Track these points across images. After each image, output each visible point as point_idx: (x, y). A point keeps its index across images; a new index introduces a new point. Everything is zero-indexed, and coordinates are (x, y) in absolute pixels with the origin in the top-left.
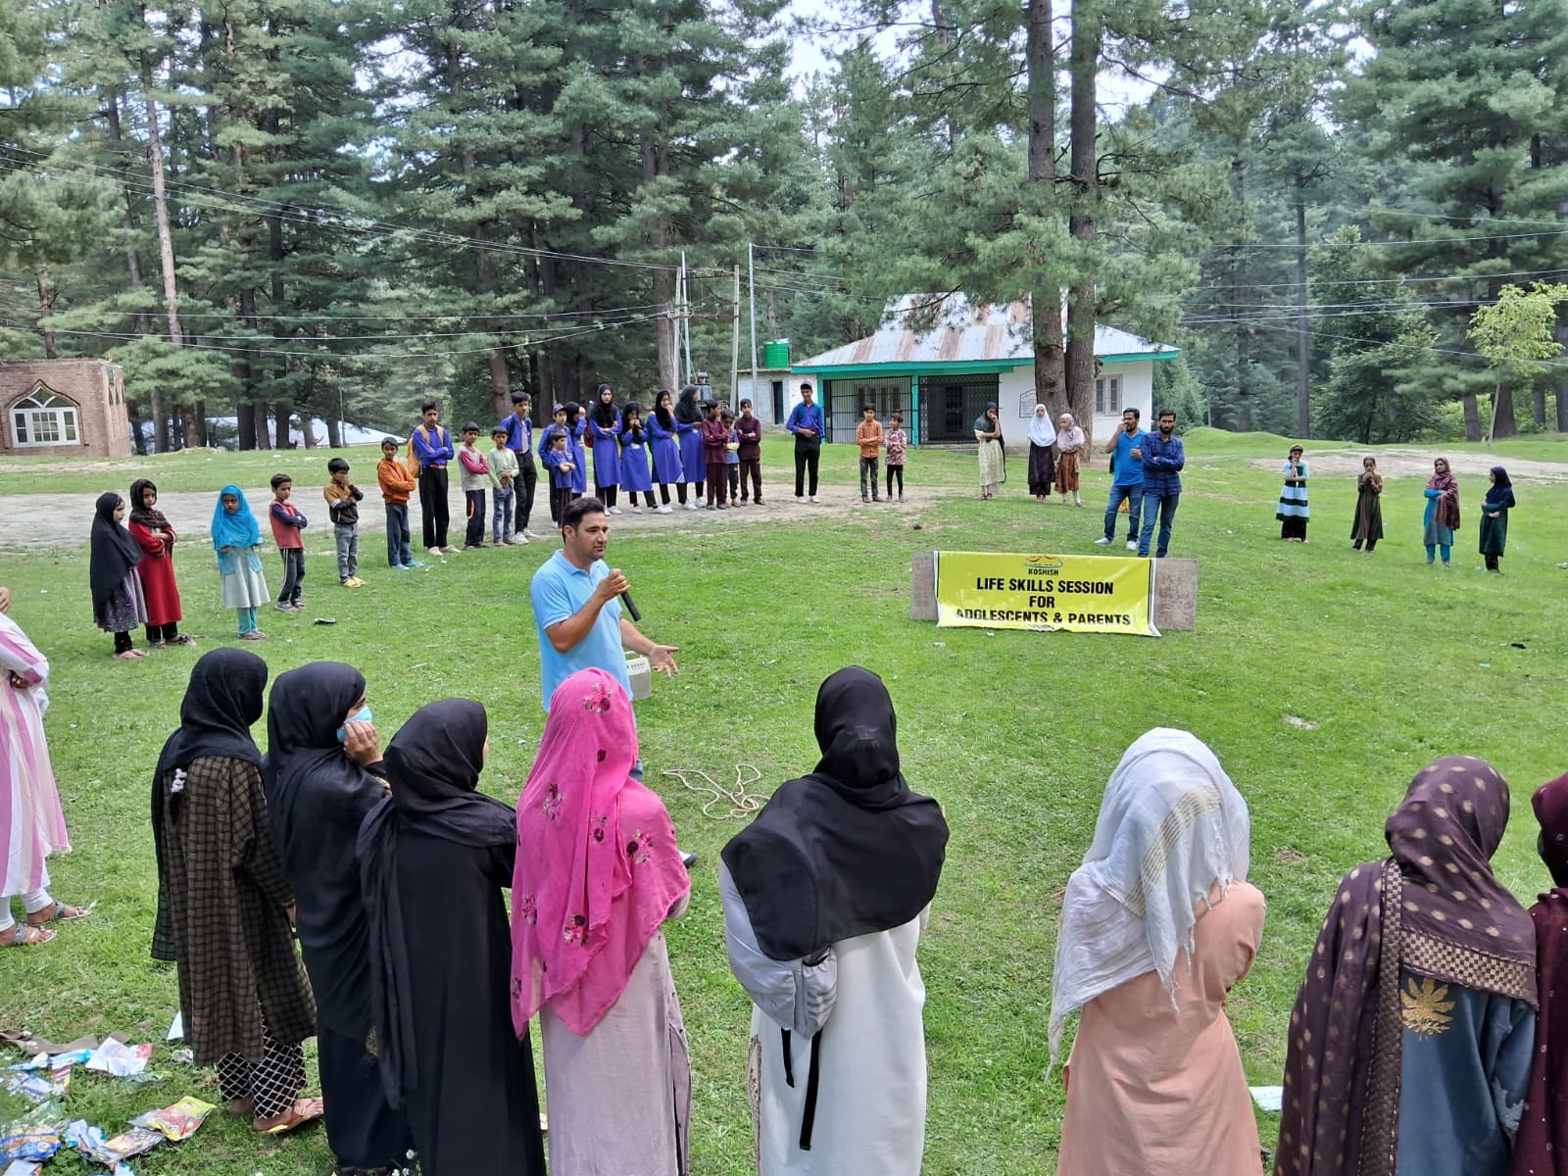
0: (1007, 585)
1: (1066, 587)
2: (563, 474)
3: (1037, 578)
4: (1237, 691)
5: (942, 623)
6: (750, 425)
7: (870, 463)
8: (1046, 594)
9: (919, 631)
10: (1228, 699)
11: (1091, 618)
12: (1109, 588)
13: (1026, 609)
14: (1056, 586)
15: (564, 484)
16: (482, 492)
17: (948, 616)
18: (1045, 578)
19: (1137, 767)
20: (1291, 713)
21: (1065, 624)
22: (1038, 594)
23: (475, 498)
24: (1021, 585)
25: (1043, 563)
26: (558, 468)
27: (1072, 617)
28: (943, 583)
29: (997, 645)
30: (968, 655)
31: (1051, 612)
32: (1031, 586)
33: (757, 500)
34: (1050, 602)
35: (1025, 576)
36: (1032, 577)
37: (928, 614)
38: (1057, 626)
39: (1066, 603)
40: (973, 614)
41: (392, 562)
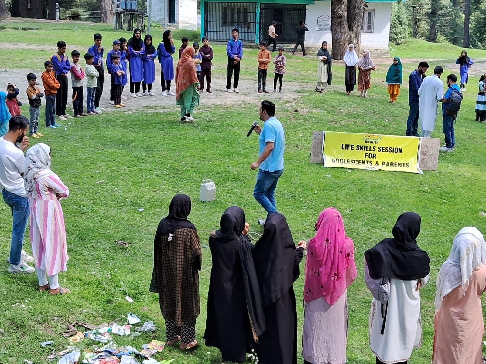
0: (355, 148)
1: (381, 149)
2: (118, 76)
3: (368, 145)
4: (459, 200)
5: (326, 165)
6: (207, 50)
7: (263, 73)
8: (372, 153)
9: (316, 168)
10: (456, 204)
11: (392, 164)
12: (400, 150)
13: (364, 159)
14: (377, 149)
15: (119, 81)
16: (81, 88)
17: (329, 162)
18: (372, 145)
19: (461, 236)
20: (482, 210)
21: (380, 167)
22: (369, 152)
23: (78, 91)
24: (361, 148)
25: (371, 138)
26: (116, 74)
27: (383, 163)
28: (326, 145)
29: (354, 176)
30: (341, 181)
31: (374, 160)
32: (366, 148)
33: (208, 90)
34: (374, 156)
35: (364, 144)
36: (367, 144)
37: (319, 160)
38: (377, 168)
39: (382, 157)
40: (339, 160)
41: (47, 125)
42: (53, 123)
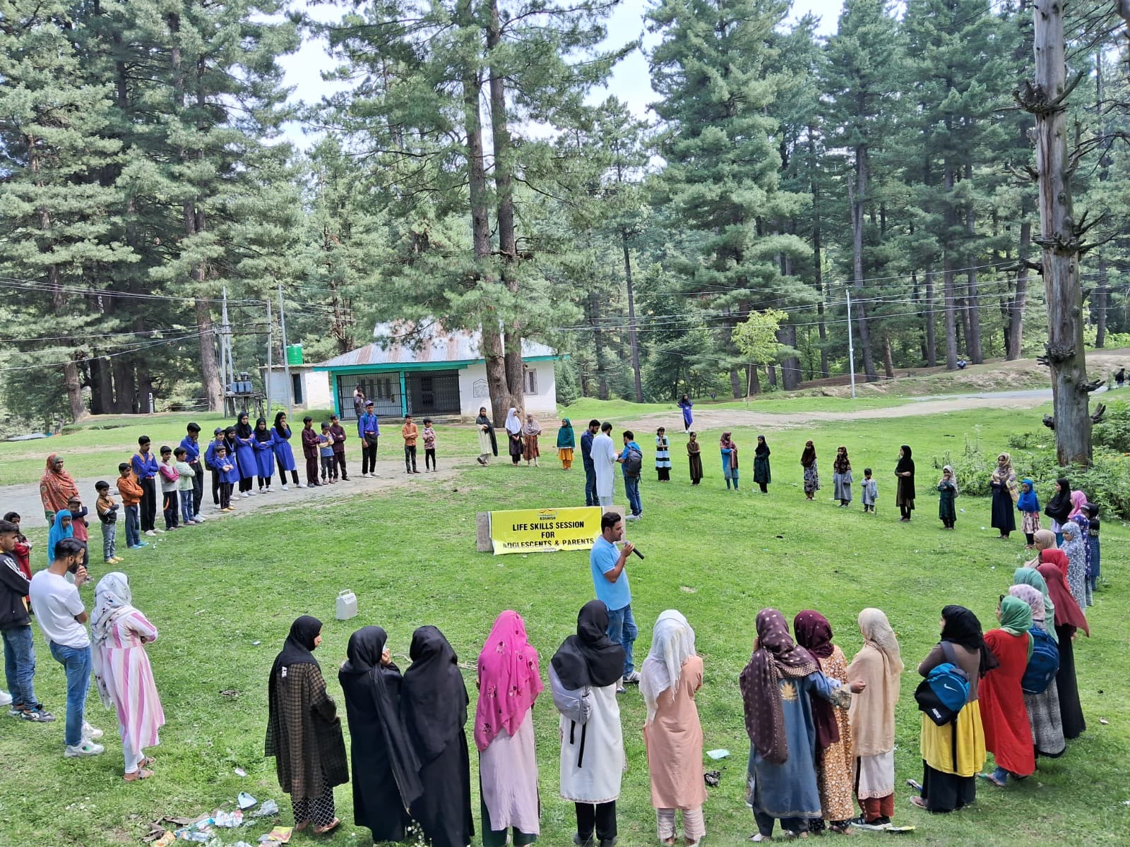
0: (529, 527)
1: (560, 526)
2: (225, 472)
3: (544, 522)
4: (655, 576)
5: (497, 552)
6: (338, 431)
7: (411, 451)
8: (550, 531)
9: (485, 558)
10: (653, 581)
11: (574, 542)
12: (582, 524)
13: (541, 540)
14: (554, 526)
15: (226, 479)
16: (175, 493)
17: (499, 549)
18: (549, 522)
19: (661, 624)
20: (683, 585)
21: (561, 546)
22: (546, 531)
23: (171, 497)
24: (536, 527)
25: (547, 513)
26: (222, 470)
27: (564, 542)
28: (494, 527)
29: (531, 562)
30: (517, 570)
31: (553, 540)
32: (542, 526)
33: (344, 477)
34: (552, 534)
35: (539, 522)
36: (541, 522)
37: (487, 547)
38: (558, 548)
39: (560, 534)
40: (512, 545)
41: (129, 544)
42: (137, 542)
